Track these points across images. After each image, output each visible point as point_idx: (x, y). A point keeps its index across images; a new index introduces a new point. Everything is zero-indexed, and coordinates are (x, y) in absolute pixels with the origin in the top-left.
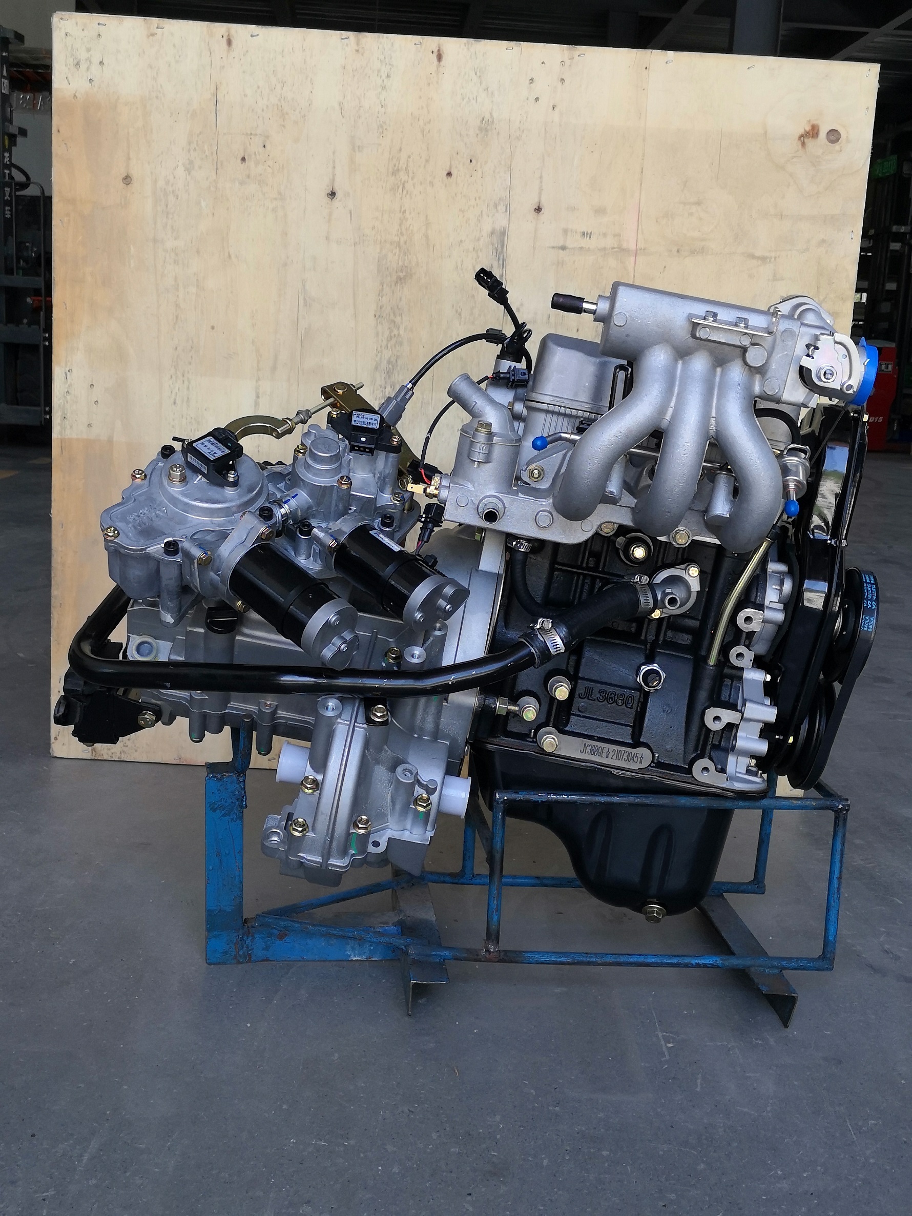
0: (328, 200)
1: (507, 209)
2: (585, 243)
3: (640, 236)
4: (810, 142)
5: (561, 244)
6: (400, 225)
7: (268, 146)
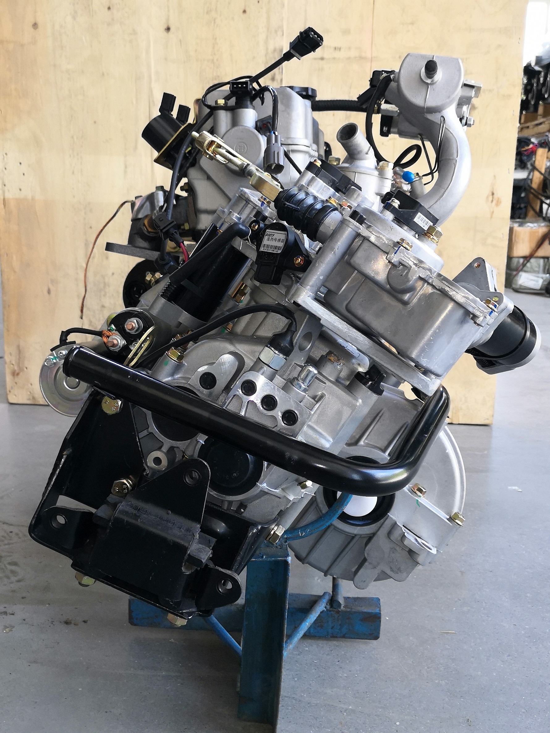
0: (165, 33)
2: (337, 54)
3: (374, 48)
5: (320, 56)
6: (213, 48)
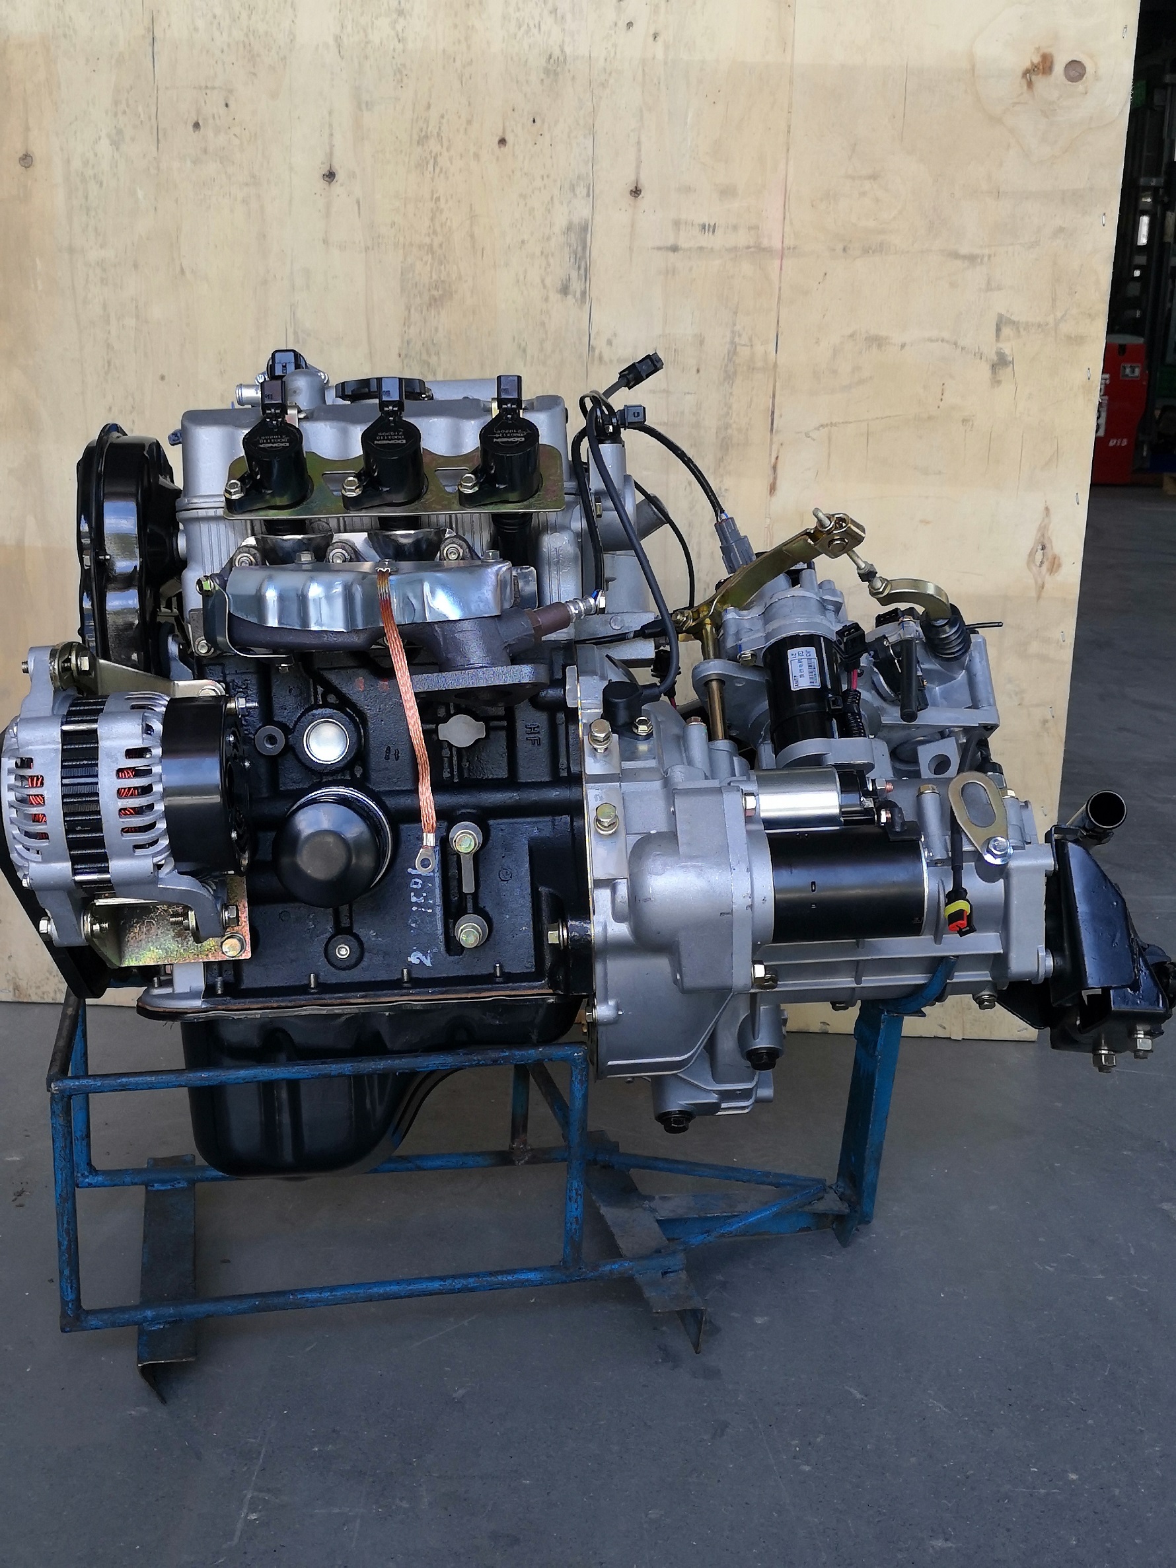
0: (322, 184)
1: (590, 193)
2: (706, 240)
3: (787, 229)
4: (1040, 81)
5: (671, 242)
6: (432, 219)
7: (231, 104)
